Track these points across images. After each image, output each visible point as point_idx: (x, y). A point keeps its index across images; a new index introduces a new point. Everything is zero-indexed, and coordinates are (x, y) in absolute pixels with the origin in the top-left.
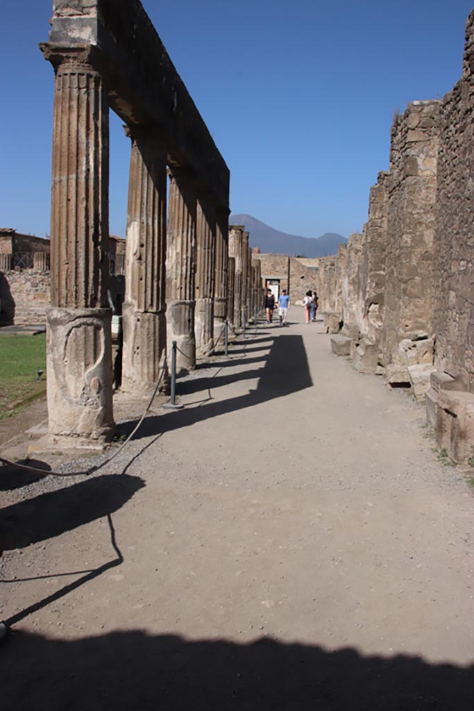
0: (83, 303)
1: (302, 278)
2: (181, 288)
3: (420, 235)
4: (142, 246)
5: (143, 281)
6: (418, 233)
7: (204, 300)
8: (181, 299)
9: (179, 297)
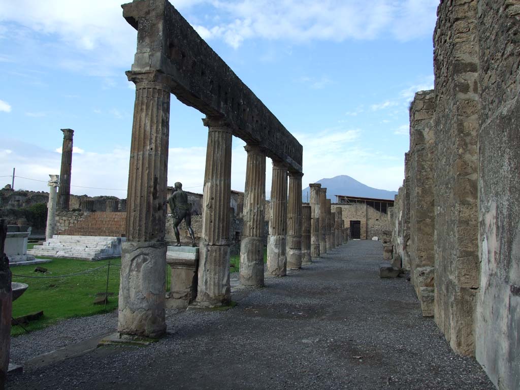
0: (143, 239)
1: (377, 220)
2: (253, 228)
3: (429, 187)
4: (212, 199)
5: (213, 224)
6: (427, 186)
7: (278, 237)
8: (253, 236)
9: (251, 235)
